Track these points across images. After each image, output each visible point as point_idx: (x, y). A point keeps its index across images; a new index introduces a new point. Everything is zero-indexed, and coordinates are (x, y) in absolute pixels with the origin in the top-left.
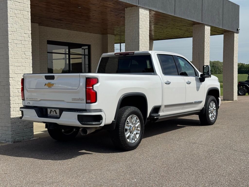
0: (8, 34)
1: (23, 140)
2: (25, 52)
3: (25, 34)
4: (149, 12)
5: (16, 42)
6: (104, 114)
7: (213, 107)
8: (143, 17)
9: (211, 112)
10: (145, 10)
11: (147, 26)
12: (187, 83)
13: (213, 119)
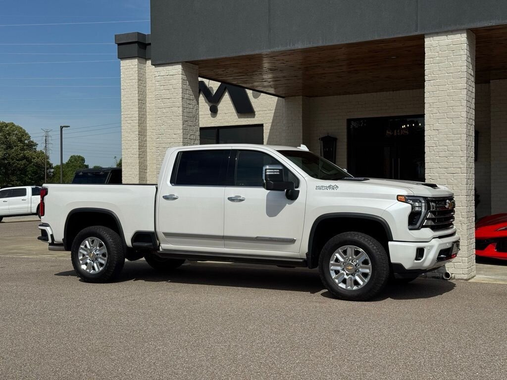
4: (465, 35)
6: (48, 229)
7: (357, 261)
8: (440, 52)
9: (343, 270)
10: (447, 36)
11: (459, 69)
12: (230, 199)
13: (355, 288)
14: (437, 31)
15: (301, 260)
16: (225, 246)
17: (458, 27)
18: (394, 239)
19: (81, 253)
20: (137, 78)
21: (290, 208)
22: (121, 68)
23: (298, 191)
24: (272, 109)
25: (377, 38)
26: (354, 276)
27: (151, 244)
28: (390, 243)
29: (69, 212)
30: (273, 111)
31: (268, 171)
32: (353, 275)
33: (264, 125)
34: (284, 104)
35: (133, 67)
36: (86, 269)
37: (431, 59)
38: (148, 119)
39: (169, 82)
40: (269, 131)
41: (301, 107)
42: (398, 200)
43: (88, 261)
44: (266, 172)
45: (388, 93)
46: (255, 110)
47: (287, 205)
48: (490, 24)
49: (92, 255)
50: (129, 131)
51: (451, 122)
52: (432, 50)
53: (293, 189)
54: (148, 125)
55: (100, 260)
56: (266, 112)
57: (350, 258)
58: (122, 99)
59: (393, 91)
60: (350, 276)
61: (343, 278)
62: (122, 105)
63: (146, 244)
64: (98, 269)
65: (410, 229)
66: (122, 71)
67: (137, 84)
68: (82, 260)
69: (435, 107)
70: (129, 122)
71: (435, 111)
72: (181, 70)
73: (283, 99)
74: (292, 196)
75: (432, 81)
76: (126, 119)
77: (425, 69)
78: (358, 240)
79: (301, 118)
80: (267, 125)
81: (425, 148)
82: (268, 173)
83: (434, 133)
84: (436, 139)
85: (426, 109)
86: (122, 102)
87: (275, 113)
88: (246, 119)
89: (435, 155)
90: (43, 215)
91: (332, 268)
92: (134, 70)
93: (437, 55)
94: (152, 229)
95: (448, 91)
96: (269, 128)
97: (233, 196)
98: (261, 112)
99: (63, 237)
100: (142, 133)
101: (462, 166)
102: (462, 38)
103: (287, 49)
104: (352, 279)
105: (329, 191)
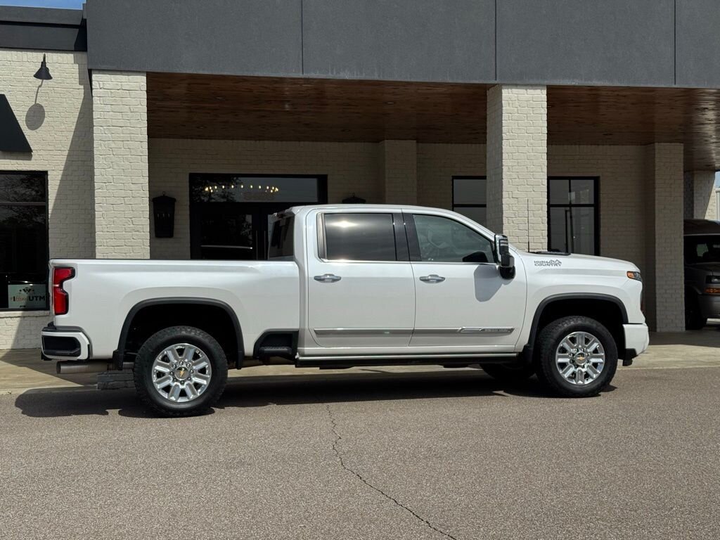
0: (94, 187)
1: (126, 387)
2: (133, 219)
3: (133, 186)
4: (545, 92)
5: (111, 200)
6: (79, 336)
7: (589, 350)
8: (519, 108)
9: (570, 362)
10: (526, 90)
11: (539, 130)
12: (424, 280)
13: (586, 382)
16: (410, 344)
17: (539, 81)
18: (629, 322)
19: (155, 370)
23: (514, 268)
24: (62, 149)
28: (625, 326)
30: (66, 153)
31: (501, 241)
32: (584, 366)
33: (49, 173)
36: (169, 397)
37: (510, 115)
39: (122, 101)
40: (58, 183)
42: (628, 276)
43: (173, 384)
44: (500, 243)
46: (32, 148)
47: (502, 285)
48: (573, 84)
49: (182, 373)
51: (532, 190)
52: (511, 105)
55: (195, 379)
56: (52, 153)
57: (580, 346)
60: (579, 368)
63: (282, 349)
64: (194, 393)
68: (158, 382)
69: (514, 171)
71: (514, 175)
72: (145, 84)
75: (511, 141)
77: (503, 125)
80: (55, 173)
81: (504, 218)
83: (512, 201)
84: (515, 209)
85: (504, 173)
87: (68, 156)
88: (13, 161)
90: (65, 312)
91: (560, 360)
93: (516, 111)
94: (297, 327)
95: (528, 154)
97: (426, 274)
98: (43, 153)
99: (116, 348)
102: (541, 95)
103: (328, 78)
104: (581, 372)
105: (551, 267)
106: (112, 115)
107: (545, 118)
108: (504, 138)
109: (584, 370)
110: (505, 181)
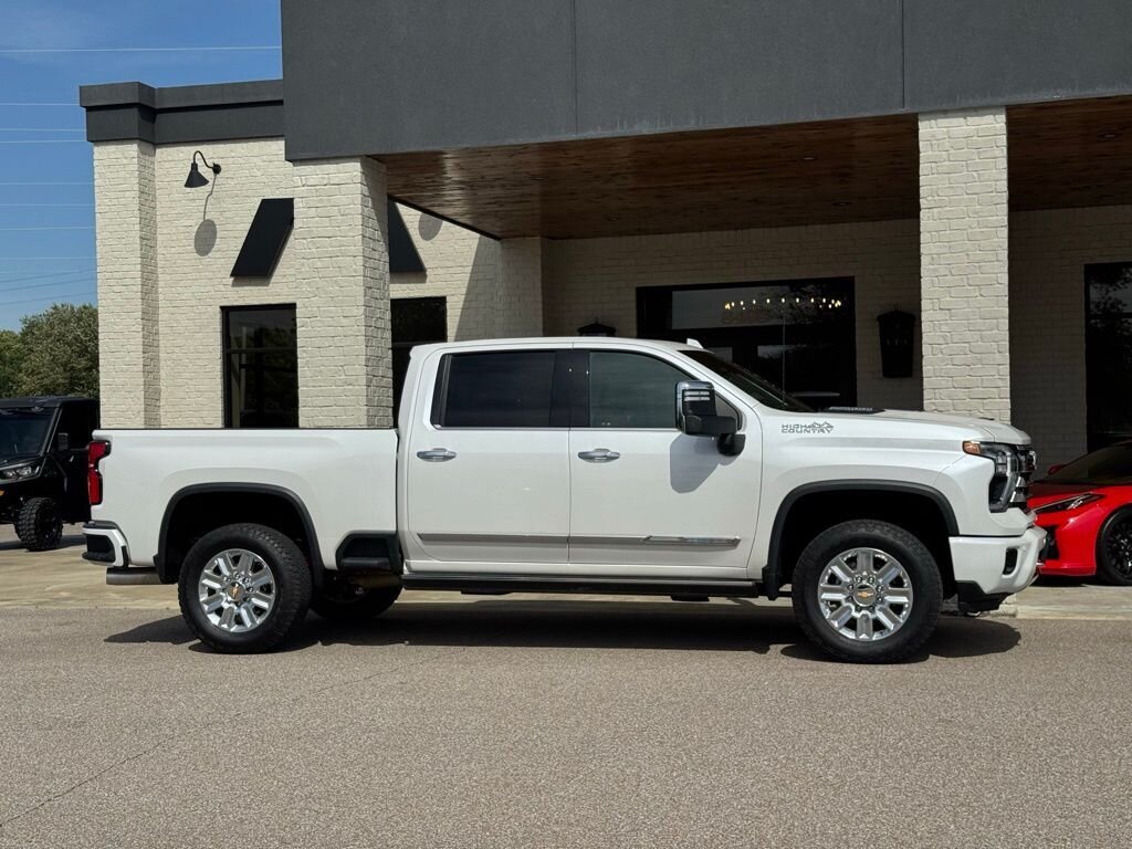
2: (345, 367)
6: (114, 535)
7: (881, 581)
8: (952, 151)
9: (847, 600)
10: (964, 118)
11: (991, 186)
12: (584, 456)
13: (876, 637)
14: (945, 107)
15: (750, 583)
16: (569, 558)
17: (989, 100)
18: (961, 533)
19: (204, 585)
20: (136, 187)
21: (725, 473)
22: (95, 163)
23: (743, 437)
24: (465, 264)
25: (817, 118)
26: (873, 611)
27: (386, 560)
28: (952, 540)
29: (173, 493)
30: (469, 269)
31: (688, 393)
32: (872, 609)
33: (448, 299)
34: (499, 252)
35: (125, 161)
36: (220, 623)
37: (934, 165)
38: (161, 284)
39: (329, 200)
40: (459, 312)
41: (539, 260)
42: (965, 451)
43: (225, 605)
44: (684, 397)
45: (725, 233)
46: (426, 265)
47: (719, 465)
48: (1056, 97)
49: (235, 590)
50: (118, 309)
51: (977, 294)
52: (935, 147)
53: (733, 434)
54: (161, 297)
55: (255, 601)
56: (451, 270)
57: (865, 573)
58: (98, 237)
59: (736, 229)
60: (863, 612)
61: (848, 618)
62: (98, 249)
63: (375, 562)
64: (253, 621)
65: (992, 511)
66: (96, 171)
67: (137, 201)
68: (207, 602)
69: (942, 262)
70: (116, 289)
71: (943, 271)
72: (360, 174)
73: (498, 242)
74: (730, 446)
75: (935, 210)
76: (112, 282)
77: (921, 184)
78: (883, 536)
79: (539, 285)
80: (456, 299)
81: (924, 346)
82: (688, 399)
83: (939, 315)
84: (944, 328)
85: (922, 266)
86: (98, 243)
87: (472, 273)
88: (404, 286)
89: (943, 360)
90: (99, 502)
91: (825, 596)
92: (131, 168)
93: (946, 157)
94: (391, 528)
95: (970, 230)
96: (461, 305)
97: (589, 449)
98: (440, 271)
99: (156, 552)
100: (149, 316)
101: (1000, 383)
102: (997, 124)
103: (615, 135)
104: (868, 619)
105: (811, 435)
106: (317, 222)
107: (1003, 163)
108: (922, 206)
109: (871, 616)
110: (924, 282)
